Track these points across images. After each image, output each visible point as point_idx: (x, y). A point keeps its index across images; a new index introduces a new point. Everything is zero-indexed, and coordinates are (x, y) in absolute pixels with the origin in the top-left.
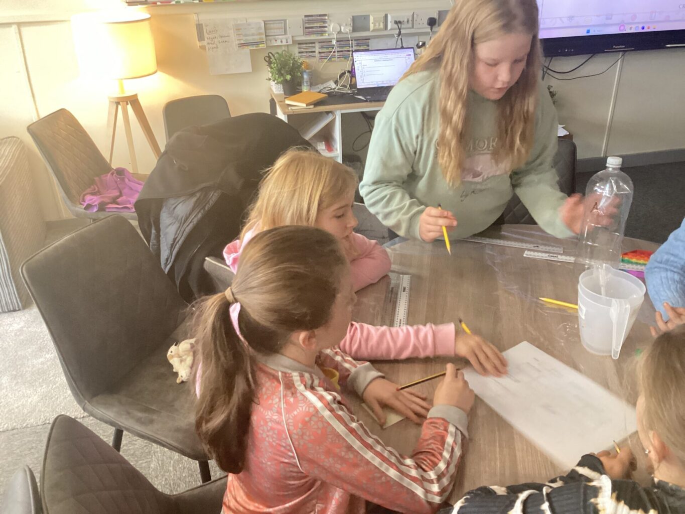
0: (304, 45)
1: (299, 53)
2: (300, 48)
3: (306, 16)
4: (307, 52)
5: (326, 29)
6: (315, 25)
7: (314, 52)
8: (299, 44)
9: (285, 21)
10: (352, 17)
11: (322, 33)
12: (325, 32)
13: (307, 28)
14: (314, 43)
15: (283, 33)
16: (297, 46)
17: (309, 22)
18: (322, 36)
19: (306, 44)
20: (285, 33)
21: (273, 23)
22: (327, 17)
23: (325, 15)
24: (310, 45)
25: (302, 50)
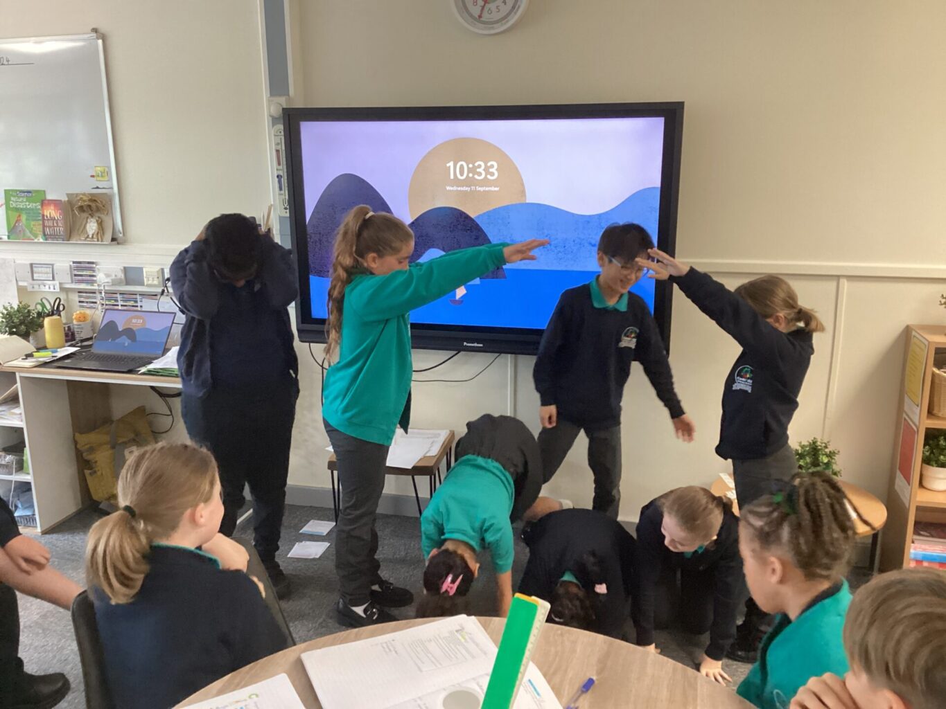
0: (84, 294)
1: (80, 302)
2: (80, 297)
3: (74, 262)
4: (87, 302)
5: (95, 278)
6: (84, 273)
7: (96, 303)
8: (79, 292)
9: (53, 265)
10: (122, 268)
11: (92, 282)
12: (95, 282)
13: (75, 275)
14: (95, 293)
15: (51, 279)
16: (77, 294)
17: (78, 269)
18: (93, 285)
19: (86, 293)
20: (53, 279)
21: (42, 267)
22: (94, 265)
23: (92, 263)
24: (91, 295)
25: (82, 299)
